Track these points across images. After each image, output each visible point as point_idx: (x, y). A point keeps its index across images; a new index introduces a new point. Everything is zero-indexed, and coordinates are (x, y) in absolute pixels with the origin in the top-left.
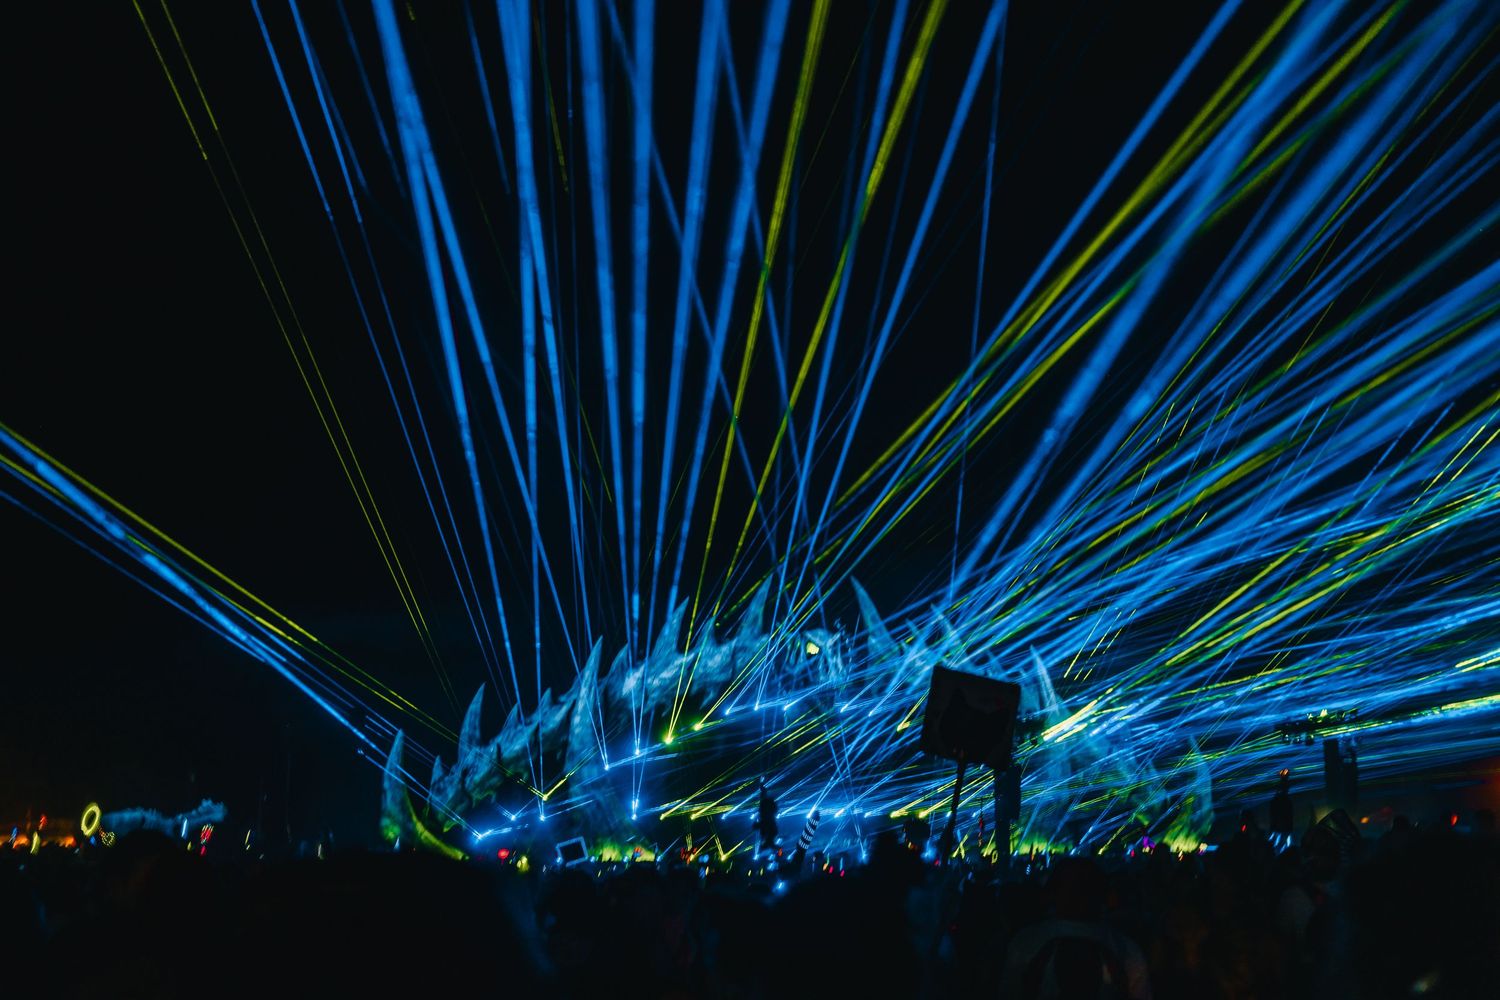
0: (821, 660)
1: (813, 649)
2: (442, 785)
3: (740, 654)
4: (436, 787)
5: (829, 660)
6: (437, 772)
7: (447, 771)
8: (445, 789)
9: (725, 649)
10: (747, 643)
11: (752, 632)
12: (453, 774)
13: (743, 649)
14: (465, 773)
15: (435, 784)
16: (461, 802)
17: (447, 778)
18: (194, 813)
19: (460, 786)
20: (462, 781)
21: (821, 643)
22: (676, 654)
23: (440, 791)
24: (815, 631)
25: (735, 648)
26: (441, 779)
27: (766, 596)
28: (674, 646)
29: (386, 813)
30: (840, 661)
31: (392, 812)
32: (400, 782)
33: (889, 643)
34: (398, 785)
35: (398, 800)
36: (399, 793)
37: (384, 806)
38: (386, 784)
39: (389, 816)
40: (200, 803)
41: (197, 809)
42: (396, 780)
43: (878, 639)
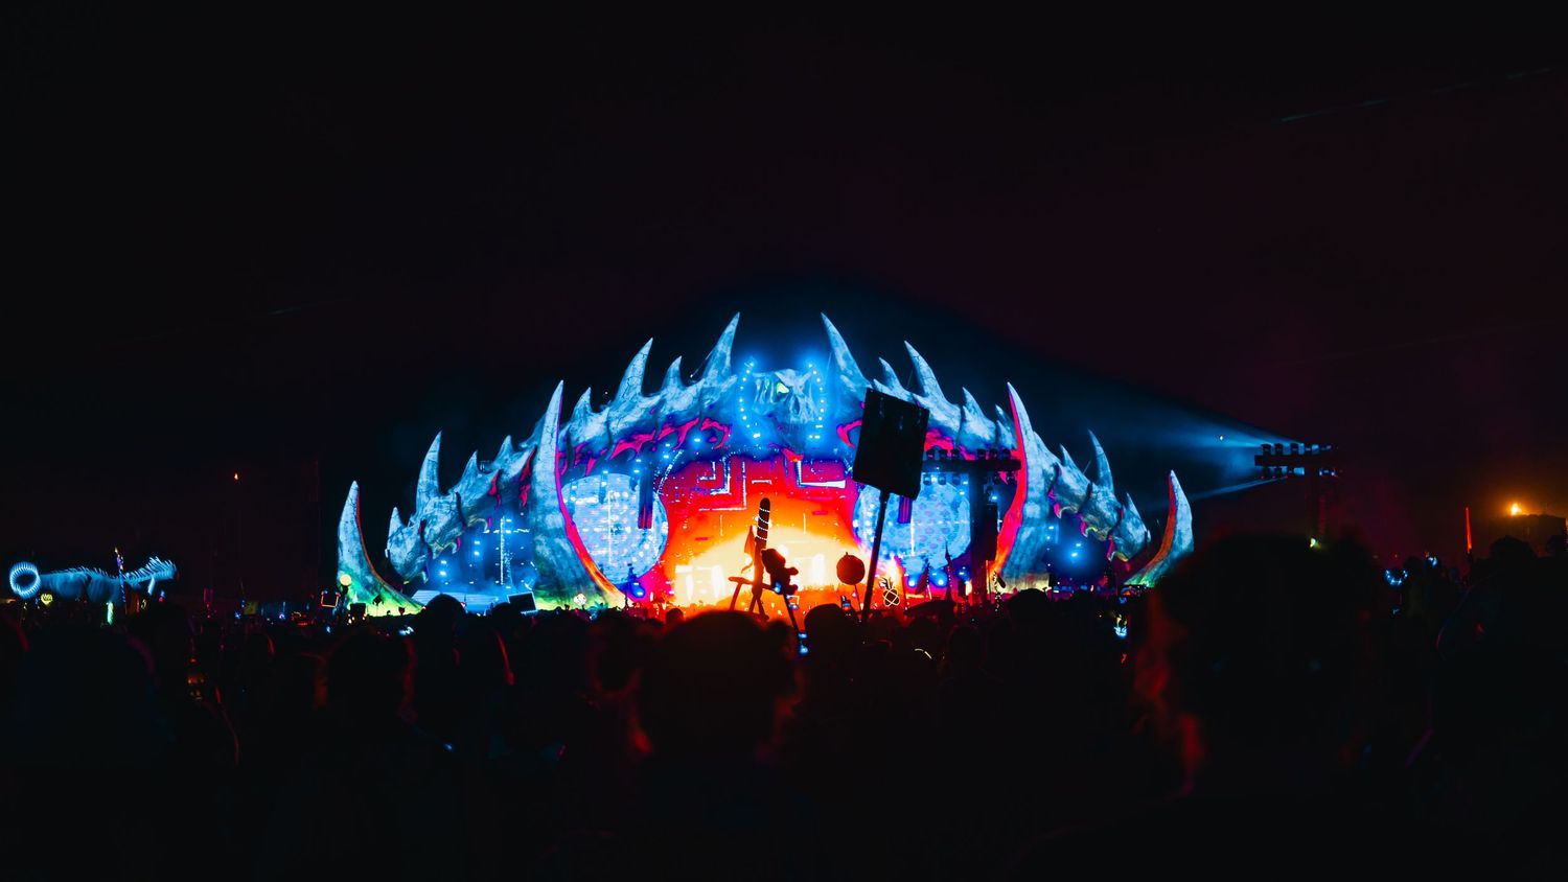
0: (792, 401)
1: (782, 389)
2: (400, 536)
3: (708, 397)
4: (394, 538)
5: (800, 400)
6: (395, 522)
7: (405, 521)
8: (404, 540)
9: (692, 390)
10: (714, 385)
11: (720, 372)
12: (412, 524)
13: (711, 390)
14: (424, 524)
15: (393, 535)
16: (421, 554)
17: (405, 530)
18: (141, 570)
19: (419, 537)
20: (421, 532)
21: (790, 384)
22: (640, 398)
23: (398, 542)
24: (784, 371)
25: (703, 389)
26: (400, 530)
27: (733, 334)
28: (639, 390)
29: (343, 567)
30: (810, 401)
31: (349, 566)
32: (357, 534)
33: (861, 381)
34: (355, 538)
35: (356, 553)
36: (357, 546)
37: (341, 559)
38: (342, 537)
39: (348, 570)
40: (148, 561)
41: (144, 567)
42: (353, 532)
43: (850, 378)
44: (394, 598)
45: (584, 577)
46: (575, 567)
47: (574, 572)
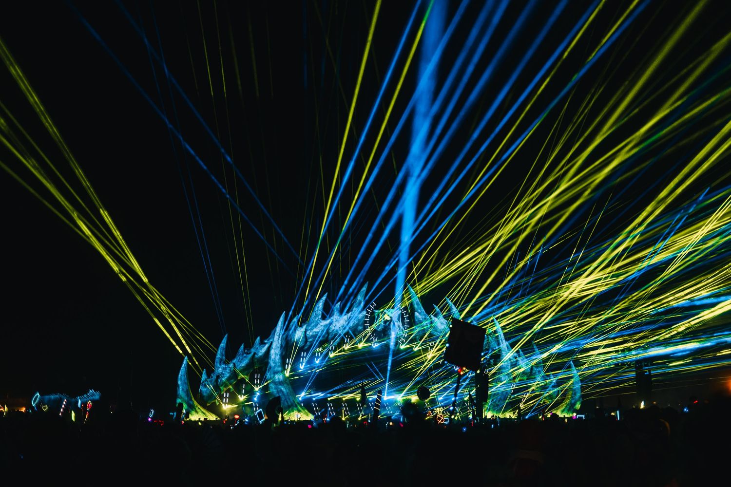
0: (392, 323)
1: (387, 318)
2: (206, 383)
3: (352, 321)
4: (204, 384)
5: (396, 323)
6: (204, 377)
7: (209, 376)
8: (208, 385)
9: (345, 318)
10: (356, 315)
11: (358, 310)
12: (212, 377)
13: (354, 318)
14: (218, 377)
15: (203, 382)
16: (216, 391)
17: (209, 380)
18: (85, 396)
19: (215, 383)
20: (217, 381)
21: (391, 316)
22: (321, 320)
23: (205, 386)
24: (388, 309)
25: (350, 317)
26: (206, 380)
27: (365, 291)
28: (320, 317)
29: (179, 397)
30: (401, 324)
31: (182, 396)
32: (186, 381)
33: (424, 315)
34: (185, 383)
35: (185, 390)
36: (186, 387)
37: (178, 393)
38: (179, 382)
39: (181, 398)
40: (89, 391)
41: (86, 394)
42: (184, 380)
43: (420, 313)
44: (202, 412)
45: (292, 405)
46: (288, 400)
47: (287, 402)
